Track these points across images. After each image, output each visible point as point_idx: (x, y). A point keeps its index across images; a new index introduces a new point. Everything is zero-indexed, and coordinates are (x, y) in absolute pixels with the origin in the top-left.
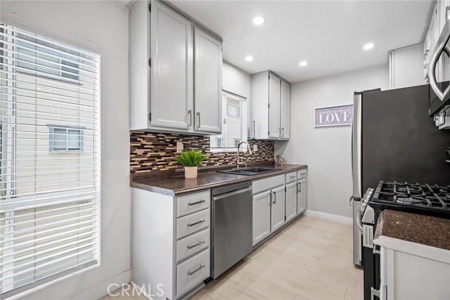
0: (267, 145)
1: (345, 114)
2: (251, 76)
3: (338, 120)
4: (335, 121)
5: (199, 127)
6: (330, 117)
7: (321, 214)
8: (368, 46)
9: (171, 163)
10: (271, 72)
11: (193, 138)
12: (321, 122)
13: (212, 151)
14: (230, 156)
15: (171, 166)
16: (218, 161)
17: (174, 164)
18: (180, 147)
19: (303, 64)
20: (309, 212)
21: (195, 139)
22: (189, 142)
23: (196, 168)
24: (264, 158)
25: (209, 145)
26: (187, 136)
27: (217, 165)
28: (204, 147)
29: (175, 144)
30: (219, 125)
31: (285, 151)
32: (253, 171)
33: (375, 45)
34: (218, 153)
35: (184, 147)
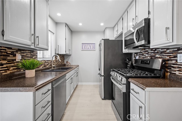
0: (62, 57)
1: (92, 46)
2: (57, 23)
3: (90, 48)
4: (89, 48)
5: (38, 45)
6: (87, 47)
7: (84, 83)
8: (102, 24)
9: (12, 68)
10: (66, 24)
11: (27, 52)
12: (84, 48)
13: (38, 59)
14: (47, 62)
15: (12, 70)
16: (41, 65)
17: (14, 69)
18: (19, 57)
19: (80, 24)
20: (80, 84)
21: (28, 52)
22: (25, 54)
23: (34, 71)
24: (61, 63)
25: (37, 56)
26: (23, 50)
27: (41, 68)
28: (34, 57)
29: (15, 56)
30: (47, 45)
31: (70, 59)
32: (59, 69)
33: (104, 24)
34: (42, 61)
35: (22, 57)
